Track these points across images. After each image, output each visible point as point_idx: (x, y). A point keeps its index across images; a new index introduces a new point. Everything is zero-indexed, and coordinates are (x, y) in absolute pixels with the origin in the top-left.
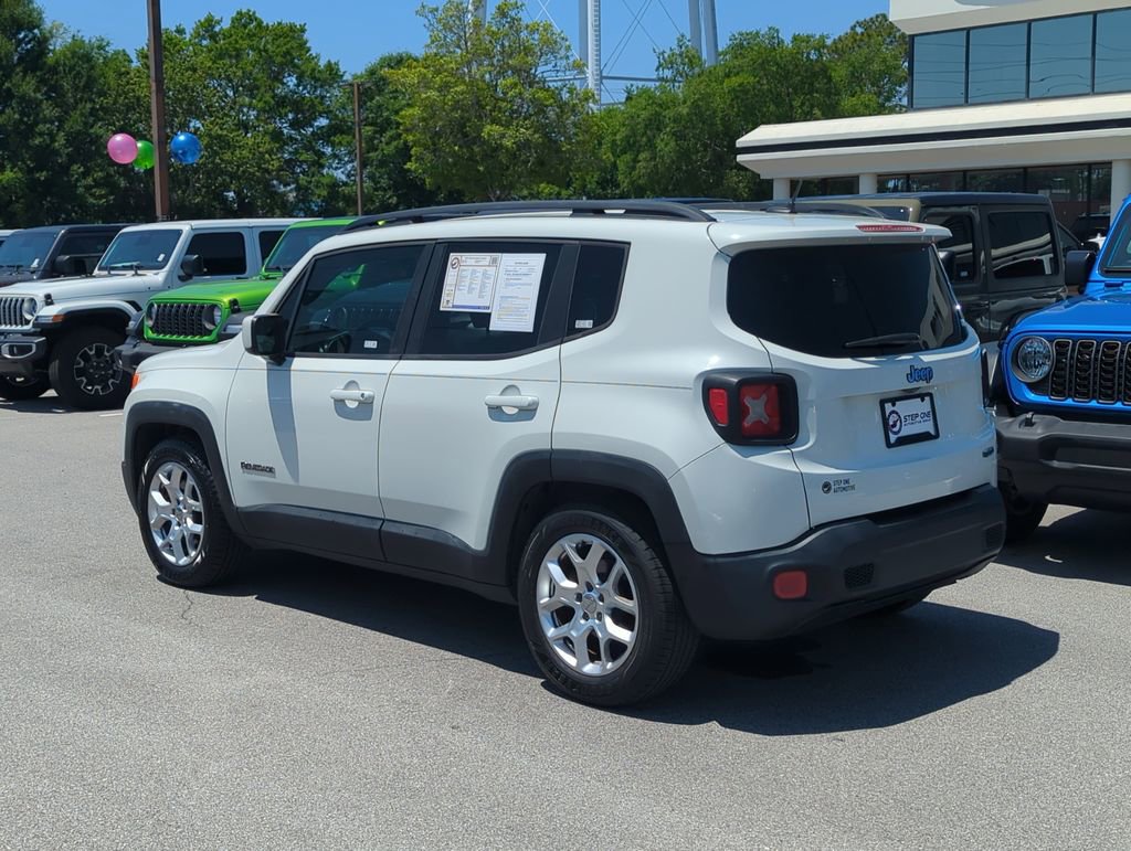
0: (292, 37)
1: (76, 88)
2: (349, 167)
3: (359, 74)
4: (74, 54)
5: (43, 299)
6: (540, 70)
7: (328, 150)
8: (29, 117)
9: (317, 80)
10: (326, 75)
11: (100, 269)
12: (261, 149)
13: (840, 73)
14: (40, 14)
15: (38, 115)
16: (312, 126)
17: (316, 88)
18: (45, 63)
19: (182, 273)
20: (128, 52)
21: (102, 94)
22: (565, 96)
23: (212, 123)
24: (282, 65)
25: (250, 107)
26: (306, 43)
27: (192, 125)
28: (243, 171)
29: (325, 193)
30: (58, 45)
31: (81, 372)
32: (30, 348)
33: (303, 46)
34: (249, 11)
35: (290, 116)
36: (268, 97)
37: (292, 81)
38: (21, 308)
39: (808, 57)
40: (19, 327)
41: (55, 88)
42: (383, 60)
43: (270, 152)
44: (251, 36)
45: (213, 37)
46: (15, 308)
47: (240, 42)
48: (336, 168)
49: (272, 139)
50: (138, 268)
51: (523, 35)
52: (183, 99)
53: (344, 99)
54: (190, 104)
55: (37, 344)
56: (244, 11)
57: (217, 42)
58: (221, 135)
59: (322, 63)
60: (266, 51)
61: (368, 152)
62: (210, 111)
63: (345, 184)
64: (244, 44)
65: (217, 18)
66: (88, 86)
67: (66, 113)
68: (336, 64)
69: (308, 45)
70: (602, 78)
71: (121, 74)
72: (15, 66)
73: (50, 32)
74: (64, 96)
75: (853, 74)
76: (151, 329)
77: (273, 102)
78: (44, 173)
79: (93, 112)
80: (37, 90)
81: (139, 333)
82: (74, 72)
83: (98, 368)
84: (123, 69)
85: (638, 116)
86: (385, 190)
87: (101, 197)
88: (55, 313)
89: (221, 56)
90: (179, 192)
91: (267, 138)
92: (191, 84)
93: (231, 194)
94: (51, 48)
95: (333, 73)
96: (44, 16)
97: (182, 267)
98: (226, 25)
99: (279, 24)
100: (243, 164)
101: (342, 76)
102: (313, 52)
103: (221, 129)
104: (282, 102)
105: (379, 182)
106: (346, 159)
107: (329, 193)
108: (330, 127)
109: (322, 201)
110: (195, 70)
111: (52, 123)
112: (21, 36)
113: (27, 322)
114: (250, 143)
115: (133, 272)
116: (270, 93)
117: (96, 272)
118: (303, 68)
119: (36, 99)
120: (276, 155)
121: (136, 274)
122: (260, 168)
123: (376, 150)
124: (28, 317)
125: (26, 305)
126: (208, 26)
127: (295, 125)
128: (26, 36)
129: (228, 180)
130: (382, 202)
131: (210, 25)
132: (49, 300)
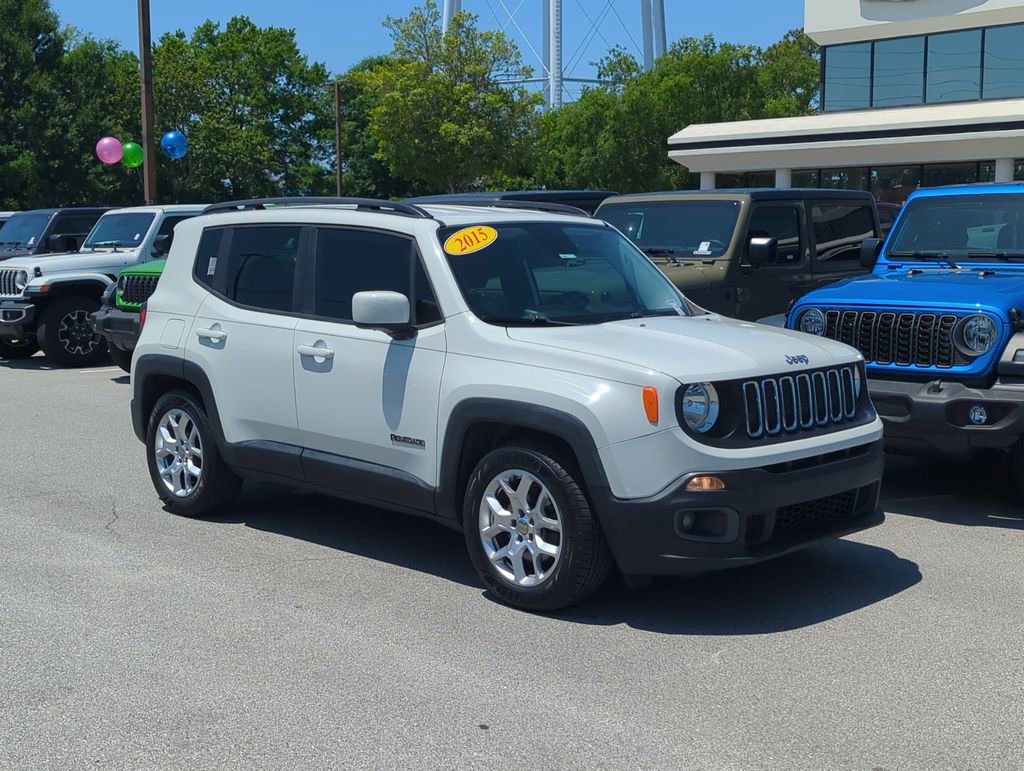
0: (282, 40)
1: (88, 85)
2: (333, 158)
3: (343, 74)
4: (86, 54)
5: (33, 271)
6: (493, 74)
7: (315, 143)
8: (45, 110)
9: (305, 80)
10: (313, 76)
11: (85, 246)
12: (253, 142)
13: (764, 78)
14: (56, 18)
15: (53, 109)
16: (300, 121)
17: (304, 86)
18: (60, 62)
19: (154, 251)
20: (135, 53)
21: (111, 91)
22: (516, 97)
23: (209, 117)
24: (274, 66)
25: (245, 103)
26: (295, 45)
27: (192, 119)
28: (237, 162)
29: (311, 181)
30: (71, 47)
31: (65, 335)
32: (20, 314)
33: (292, 49)
34: (243, 17)
35: (281, 112)
36: (261, 95)
37: (282, 81)
38: (14, 279)
39: (737, 64)
40: (13, 296)
41: (70, 84)
42: (365, 62)
43: (261, 144)
44: (244, 40)
45: (212, 40)
46: (9, 279)
47: (236, 44)
48: (321, 159)
49: (264, 132)
50: (118, 245)
51: (478, 42)
52: (185, 95)
53: (329, 98)
54: (190, 100)
55: (27, 310)
56: (239, 17)
57: (214, 46)
58: (218, 128)
59: (310, 64)
60: (259, 54)
61: (351, 145)
62: (208, 106)
63: (329, 173)
64: (239, 47)
65: (215, 23)
66: (98, 84)
67: (79, 107)
68: (323, 65)
69: (297, 48)
70: (562, 79)
71: (129, 73)
72: (34, 64)
73: (65, 35)
74: (78, 92)
75: (774, 79)
76: (122, 297)
77: (264, 99)
78: (57, 161)
79: (103, 106)
80: (53, 86)
81: (112, 302)
82: (86, 71)
83: (79, 331)
84: (131, 69)
85: (582, 115)
86: (365, 179)
87: (110, 183)
88: (42, 284)
89: (218, 58)
90: (180, 179)
91: (260, 132)
92: (192, 83)
93: (228, 181)
94: (65, 48)
95: (319, 74)
96: (59, 20)
97: (154, 245)
98: (223, 29)
99: (271, 29)
100: (238, 154)
101: (327, 76)
102: (301, 54)
103: (218, 123)
104: (273, 99)
105: (360, 171)
106: (330, 151)
107: (314, 181)
108: (316, 121)
109: (309, 188)
110: (195, 70)
111: (67, 116)
112: (40, 37)
113: (19, 291)
114: (244, 136)
115: (113, 249)
116: (262, 91)
117: (82, 249)
118: (292, 69)
119: (51, 94)
120: (267, 146)
121: (116, 251)
122: (252, 158)
123: (358, 142)
124: (20, 287)
125: (18, 277)
126: (207, 33)
127: (285, 119)
128: (43, 38)
129: (225, 168)
130: (362, 190)
131: (208, 30)
132: (38, 272)
